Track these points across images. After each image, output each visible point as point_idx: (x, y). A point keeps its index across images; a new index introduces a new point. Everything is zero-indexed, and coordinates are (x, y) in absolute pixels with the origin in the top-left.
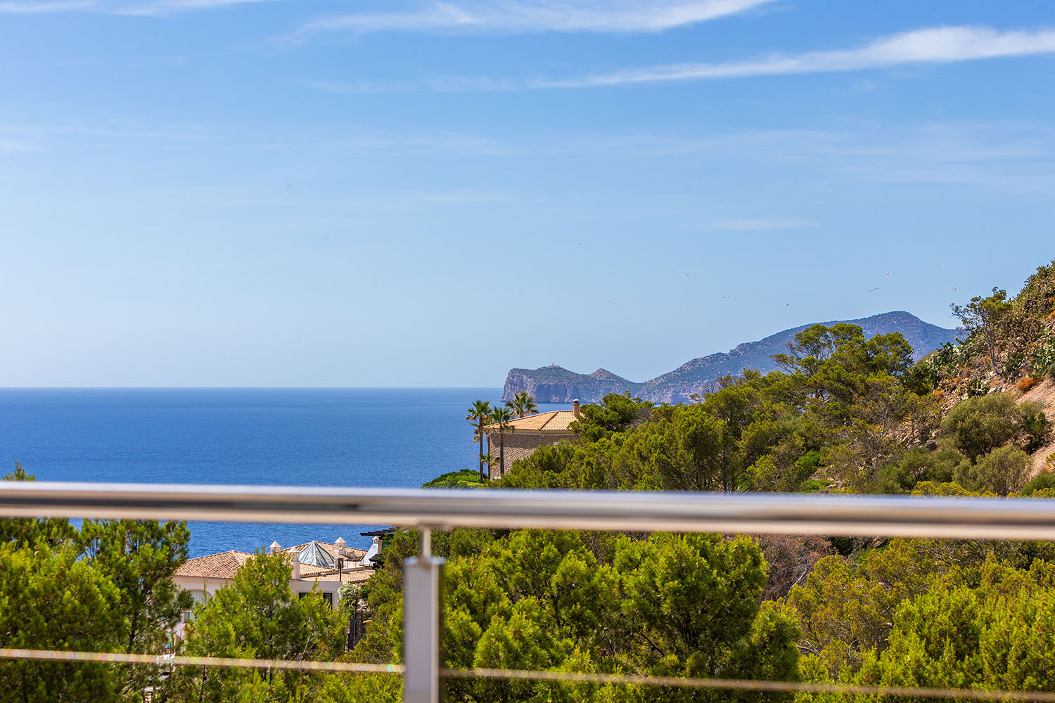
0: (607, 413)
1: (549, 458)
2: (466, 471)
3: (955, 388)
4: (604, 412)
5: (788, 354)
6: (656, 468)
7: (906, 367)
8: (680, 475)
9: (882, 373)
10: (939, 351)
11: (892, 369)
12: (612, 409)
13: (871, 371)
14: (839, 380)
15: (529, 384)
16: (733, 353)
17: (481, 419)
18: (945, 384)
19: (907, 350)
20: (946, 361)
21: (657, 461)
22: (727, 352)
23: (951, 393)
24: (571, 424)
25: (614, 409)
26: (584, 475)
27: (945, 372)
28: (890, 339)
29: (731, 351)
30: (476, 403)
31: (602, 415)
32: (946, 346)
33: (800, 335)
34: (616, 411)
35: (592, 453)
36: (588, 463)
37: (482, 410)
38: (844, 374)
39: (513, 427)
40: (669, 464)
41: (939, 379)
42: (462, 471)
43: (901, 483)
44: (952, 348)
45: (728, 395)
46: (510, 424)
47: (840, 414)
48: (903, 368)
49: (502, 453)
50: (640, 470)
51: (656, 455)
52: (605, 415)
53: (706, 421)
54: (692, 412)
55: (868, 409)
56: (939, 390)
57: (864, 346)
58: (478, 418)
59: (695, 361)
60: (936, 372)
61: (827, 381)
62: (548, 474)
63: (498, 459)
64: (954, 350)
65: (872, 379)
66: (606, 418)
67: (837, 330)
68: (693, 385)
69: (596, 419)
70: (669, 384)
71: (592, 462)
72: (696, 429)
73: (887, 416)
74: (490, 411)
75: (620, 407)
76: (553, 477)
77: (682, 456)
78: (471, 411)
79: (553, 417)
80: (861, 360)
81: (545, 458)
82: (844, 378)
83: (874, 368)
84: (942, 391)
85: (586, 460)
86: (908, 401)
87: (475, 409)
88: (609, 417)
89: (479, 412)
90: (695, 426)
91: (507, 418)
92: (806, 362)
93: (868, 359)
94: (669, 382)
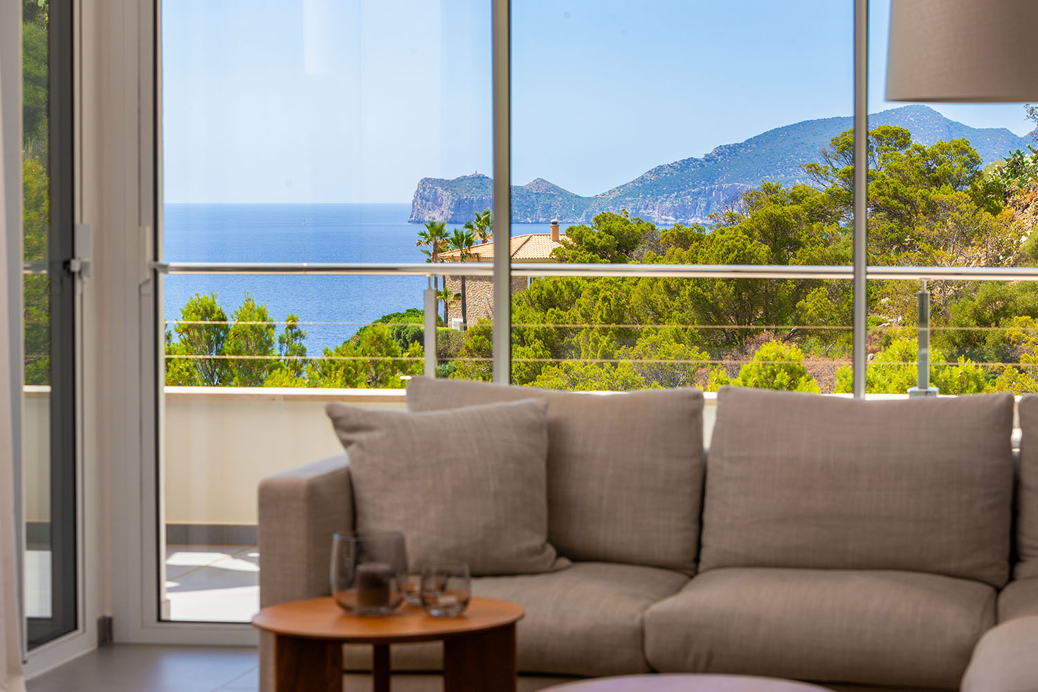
0: (601, 237)
1: (550, 293)
2: (414, 311)
3: (1028, 206)
4: (595, 234)
5: (821, 163)
6: (689, 304)
7: (974, 181)
8: (717, 312)
9: (948, 188)
10: (1007, 160)
11: (957, 184)
12: (606, 231)
13: (932, 185)
14: (895, 197)
15: (445, 198)
16: (708, 158)
17: (436, 244)
18: (1016, 202)
19: (975, 161)
20: (1015, 174)
21: (691, 295)
22: (700, 156)
23: (1023, 212)
24: (554, 251)
25: (609, 232)
26: (600, 312)
27: (1014, 187)
28: (955, 146)
29: (707, 155)
30: (429, 225)
31: (594, 240)
32: (1015, 155)
33: (837, 140)
34: (611, 234)
35: (608, 286)
36: (605, 299)
37: (437, 234)
38: (902, 189)
39: (477, 254)
40: (705, 299)
41: (1008, 194)
42: (408, 311)
43: (977, 320)
44: (1022, 158)
45: (772, 214)
46: (473, 251)
47: (898, 238)
48: (971, 181)
49: (463, 287)
50: (667, 307)
51: (689, 288)
52: (598, 240)
53: (749, 246)
54: (731, 236)
55: (935, 232)
56: (1009, 208)
57: (924, 154)
58: (432, 243)
59: (661, 168)
60: (1005, 187)
61: (882, 198)
62: (553, 313)
63: (458, 295)
64: (1025, 160)
65: (937, 195)
66: (600, 243)
67: (880, 133)
68: (657, 200)
69: (587, 244)
70: (627, 199)
71: (609, 297)
72: (737, 256)
73: (957, 239)
74: (446, 235)
75: (617, 229)
76: (559, 316)
77: (720, 289)
78: (422, 234)
79: (526, 242)
80: (921, 173)
81: (544, 292)
82: (902, 193)
83: (937, 182)
84: (1013, 210)
85: (601, 295)
86: (982, 223)
87: (428, 233)
88: (603, 242)
89: (433, 235)
90: (736, 252)
91: (469, 243)
92: (844, 173)
93: (930, 171)
94: (626, 195)
